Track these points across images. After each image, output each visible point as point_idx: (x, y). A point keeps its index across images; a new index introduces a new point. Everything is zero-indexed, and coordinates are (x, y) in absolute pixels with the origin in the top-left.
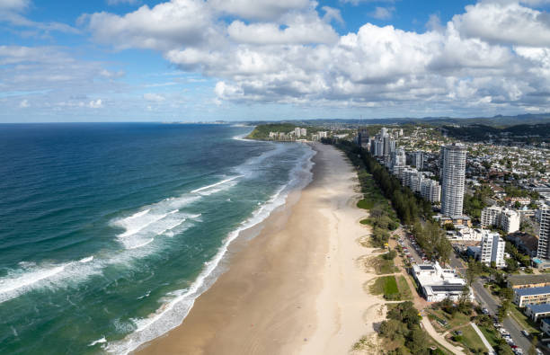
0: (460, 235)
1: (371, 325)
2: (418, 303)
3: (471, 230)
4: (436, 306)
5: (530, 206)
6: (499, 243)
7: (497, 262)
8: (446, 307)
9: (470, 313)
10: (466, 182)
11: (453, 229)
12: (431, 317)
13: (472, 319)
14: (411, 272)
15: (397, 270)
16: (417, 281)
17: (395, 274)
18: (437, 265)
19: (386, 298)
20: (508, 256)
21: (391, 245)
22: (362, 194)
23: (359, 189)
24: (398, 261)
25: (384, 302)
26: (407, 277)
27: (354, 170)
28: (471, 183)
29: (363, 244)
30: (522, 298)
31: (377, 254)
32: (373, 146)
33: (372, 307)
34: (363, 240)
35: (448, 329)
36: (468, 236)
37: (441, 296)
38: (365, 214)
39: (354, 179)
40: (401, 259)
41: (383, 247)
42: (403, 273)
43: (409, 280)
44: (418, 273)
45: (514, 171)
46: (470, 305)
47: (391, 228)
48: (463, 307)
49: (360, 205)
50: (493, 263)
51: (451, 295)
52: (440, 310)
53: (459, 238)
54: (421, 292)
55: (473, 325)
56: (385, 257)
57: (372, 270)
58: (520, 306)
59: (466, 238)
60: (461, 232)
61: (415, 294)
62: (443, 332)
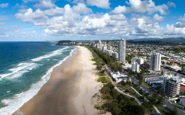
0: (125, 66)
1: (98, 90)
2: (113, 83)
3: (128, 64)
4: (119, 83)
5: (146, 59)
7: (137, 71)
8: (122, 83)
9: (130, 84)
10: (126, 54)
11: (123, 64)
12: (118, 87)
13: (131, 86)
14: (110, 75)
15: (106, 75)
16: (112, 77)
17: (105, 76)
18: (118, 72)
19: (102, 82)
20: (141, 70)
21: (103, 69)
22: (93, 58)
23: (92, 56)
24: (105, 73)
25: (102, 84)
26: (109, 77)
27: (90, 52)
28: (128, 54)
29: (94, 70)
30: (146, 79)
31: (99, 72)
32: (96, 46)
33: (98, 85)
34: (94, 68)
35: (123, 89)
37: (120, 80)
38: (94, 62)
39: (91, 54)
40: (107, 72)
41: (101, 70)
42: (108, 76)
43: (110, 77)
44: (112, 75)
45: (141, 51)
46: (130, 82)
47: (103, 65)
48: (128, 83)
49: (93, 60)
51: (124, 79)
52: (120, 84)
53: (125, 67)
54: (114, 80)
55: (132, 87)
56: (101, 72)
57: (97, 76)
58: (146, 81)
59: (127, 66)
60: (125, 65)
61: (112, 81)
62: (122, 90)
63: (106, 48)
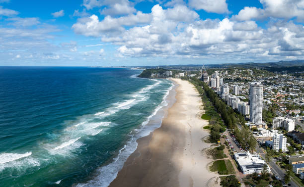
0: (261, 134)
2: (238, 175)
3: (267, 131)
4: (249, 176)
5: (300, 114)
6: (283, 139)
7: (283, 149)
8: (255, 177)
9: (268, 179)
10: (263, 102)
11: (257, 131)
12: (246, 183)
13: (270, 183)
14: (233, 157)
15: (226, 156)
16: (237, 163)
17: (225, 159)
18: (248, 153)
20: (289, 145)
21: (221, 141)
22: (204, 111)
23: (203, 107)
24: (226, 151)
25: (218, 175)
26: (231, 160)
27: (199, 96)
28: (266, 102)
29: (205, 141)
30: (298, 169)
31: (213, 147)
32: (210, 82)
33: (211, 179)
34: (205, 139)
36: (266, 134)
37: (252, 171)
38: (206, 123)
39: (200, 102)
40: (227, 150)
41: (217, 143)
42: (229, 158)
43: (233, 162)
44: (238, 158)
45: (291, 94)
46: (269, 175)
47: (221, 131)
48: (265, 176)
49: (204, 117)
50: (280, 150)
51: (257, 170)
52: (251, 179)
53: (260, 136)
54: (240, 168)
55: (271, 186)
56: (218, 149)
57: (211, 157)
58: (297, 173)
59: (265, 135)
60: (262, 132)
61: (236, 170)
63: (228, 91)
